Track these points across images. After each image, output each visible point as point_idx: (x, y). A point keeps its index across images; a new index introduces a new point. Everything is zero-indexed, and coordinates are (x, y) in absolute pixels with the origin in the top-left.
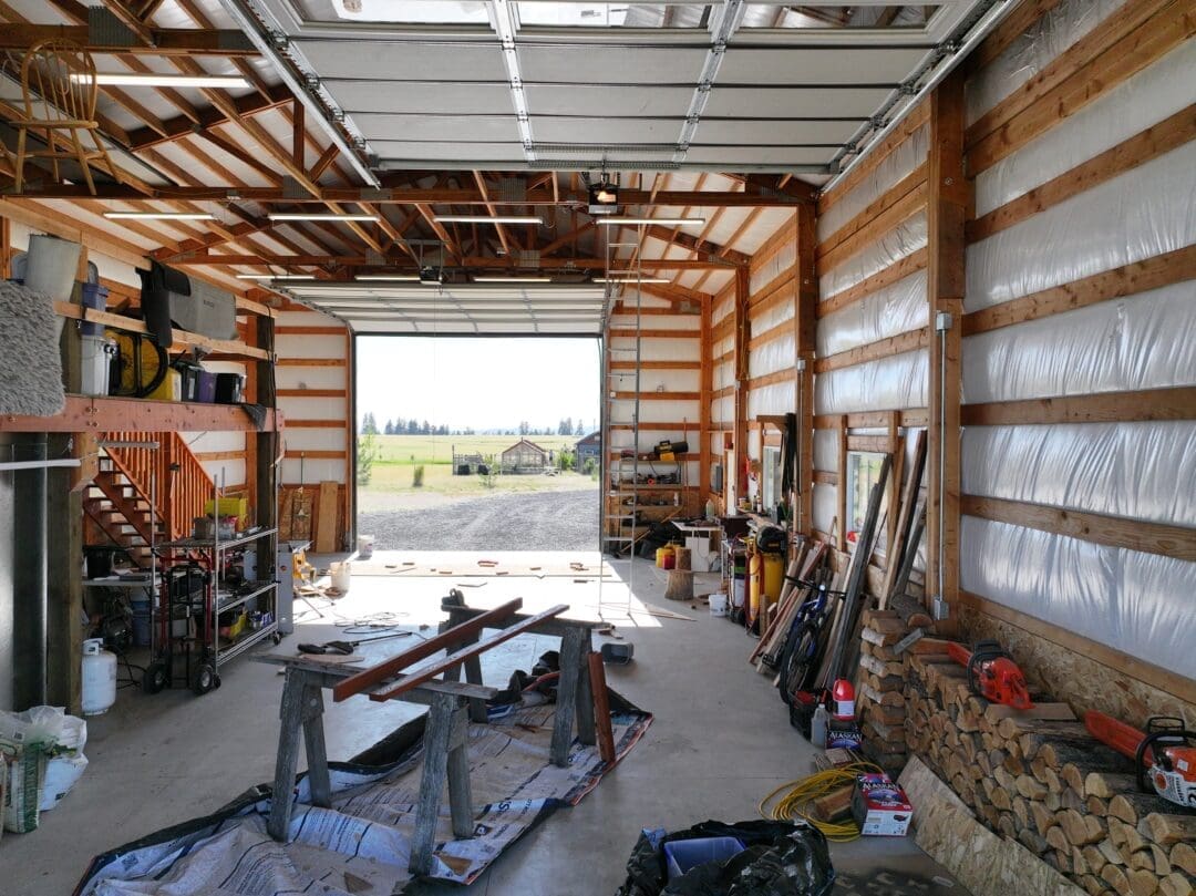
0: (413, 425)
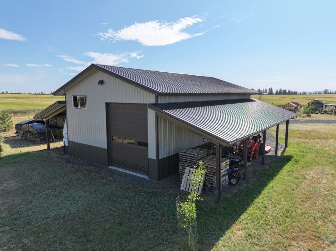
0: (285, 91)
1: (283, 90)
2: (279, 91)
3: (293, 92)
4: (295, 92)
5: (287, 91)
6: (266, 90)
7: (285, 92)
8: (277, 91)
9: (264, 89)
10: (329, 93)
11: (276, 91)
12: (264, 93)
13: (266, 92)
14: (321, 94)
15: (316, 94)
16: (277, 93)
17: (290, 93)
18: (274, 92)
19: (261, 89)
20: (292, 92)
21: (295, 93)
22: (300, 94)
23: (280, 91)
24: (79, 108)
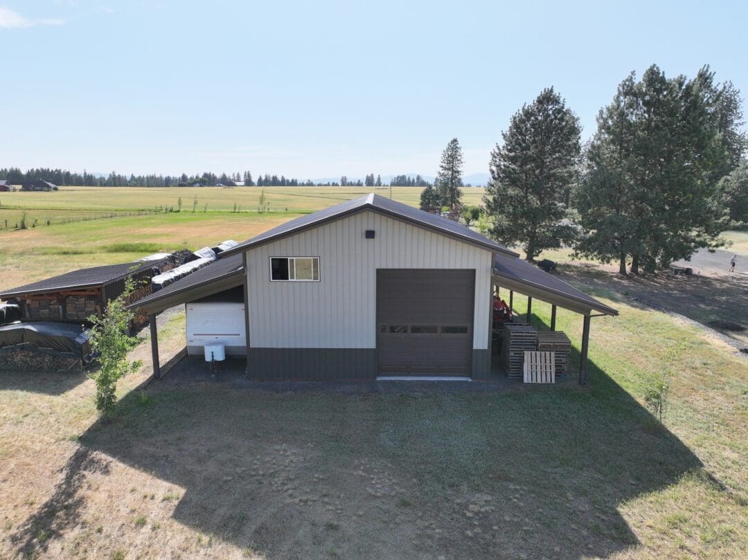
1: (271, 176)
2: (263, 178)
3: (290, 181)
4: (293, 180)
5: (280, 178)
6: (238, 176)
7: (274, 182)
8: (260, 179)
9: (234, 174)
10: (348, 185)
11: (258, 177)
12: (237, 183)
13: (239, 181)
14: (337, 185)
15: (328, 185)
16: (261, 183)
17: (284, 183)
18: (255, 180)
19: (229, 175)
20: (288, 181)
21: (294, 183)
22: (303, 185)
23: (266, 179)
24: (292, 280)
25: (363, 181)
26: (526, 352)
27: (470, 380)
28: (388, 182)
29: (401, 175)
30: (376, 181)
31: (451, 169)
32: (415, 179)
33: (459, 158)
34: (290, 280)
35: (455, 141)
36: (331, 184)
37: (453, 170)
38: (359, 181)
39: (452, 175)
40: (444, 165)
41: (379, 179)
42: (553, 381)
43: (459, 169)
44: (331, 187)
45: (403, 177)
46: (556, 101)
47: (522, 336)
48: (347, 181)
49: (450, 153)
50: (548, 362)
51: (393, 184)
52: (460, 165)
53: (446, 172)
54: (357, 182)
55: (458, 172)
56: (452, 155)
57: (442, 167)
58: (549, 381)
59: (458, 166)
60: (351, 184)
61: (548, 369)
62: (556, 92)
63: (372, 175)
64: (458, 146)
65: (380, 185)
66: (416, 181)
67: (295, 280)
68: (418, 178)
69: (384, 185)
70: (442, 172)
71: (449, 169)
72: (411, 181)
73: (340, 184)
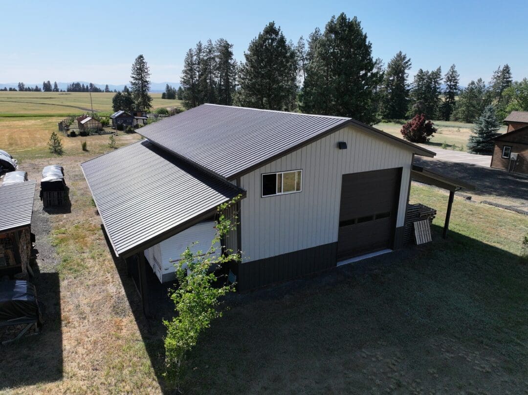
10: (26, 90)
15: (5, 90)
24: (280, 194)
25: (41, 87)
26: (415, 223)
27: (391, 251)
28: (65, 88)
29: (76, 81)
30: (53, 87)
31: (141, 79)
32: (89, 86)
33: (146, 71)
34: (277, 194)
35: (141, 57)
36: (8, 89)
37: (142, 80)
38: (37, 87)
39: (142, 83)
40: (134, 76)
41: (56, 85)
42: (431, 240)
43: (147, 80)
44: (8, 92)
45: (78, 85)
46: (276, 32)
47: (411, 212)
48: (25, 87)
49: (138, 67)
50: (426, 227)
51: (69, 90)
52: (148, 76)
53: (137, 82)
54: (34, 88)
55: (146, 82)
56: (140, 68)
57: (133, 77)
58: (429, 240)
59: (146, 77)
60: (29, 90)
61: (427, 232)
62: (276, 26)
63: (49, 82)
64: (144, 61)
65: (57, 90)
66: (89, 88)
67: (282, 193)
68: (91, 85)
69: (61, 91)
70: (134, 81)
71: (139, 79)
72: (86, 87)
73: (17, 89)
